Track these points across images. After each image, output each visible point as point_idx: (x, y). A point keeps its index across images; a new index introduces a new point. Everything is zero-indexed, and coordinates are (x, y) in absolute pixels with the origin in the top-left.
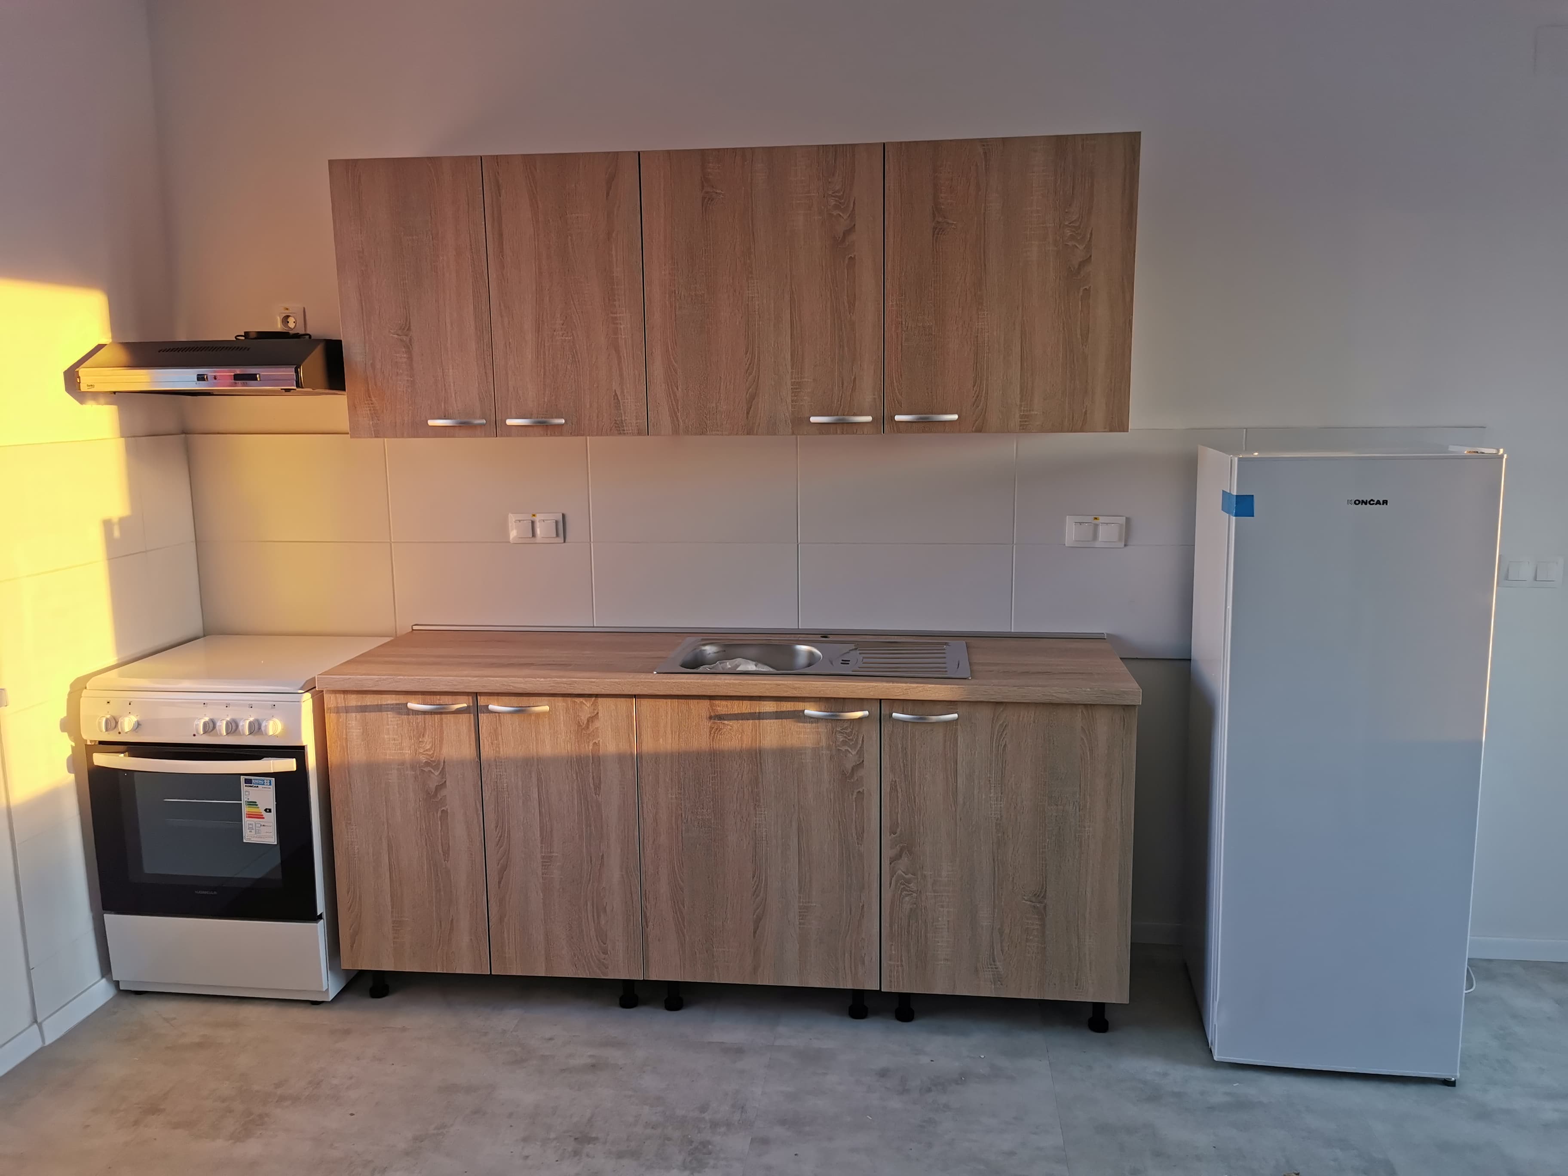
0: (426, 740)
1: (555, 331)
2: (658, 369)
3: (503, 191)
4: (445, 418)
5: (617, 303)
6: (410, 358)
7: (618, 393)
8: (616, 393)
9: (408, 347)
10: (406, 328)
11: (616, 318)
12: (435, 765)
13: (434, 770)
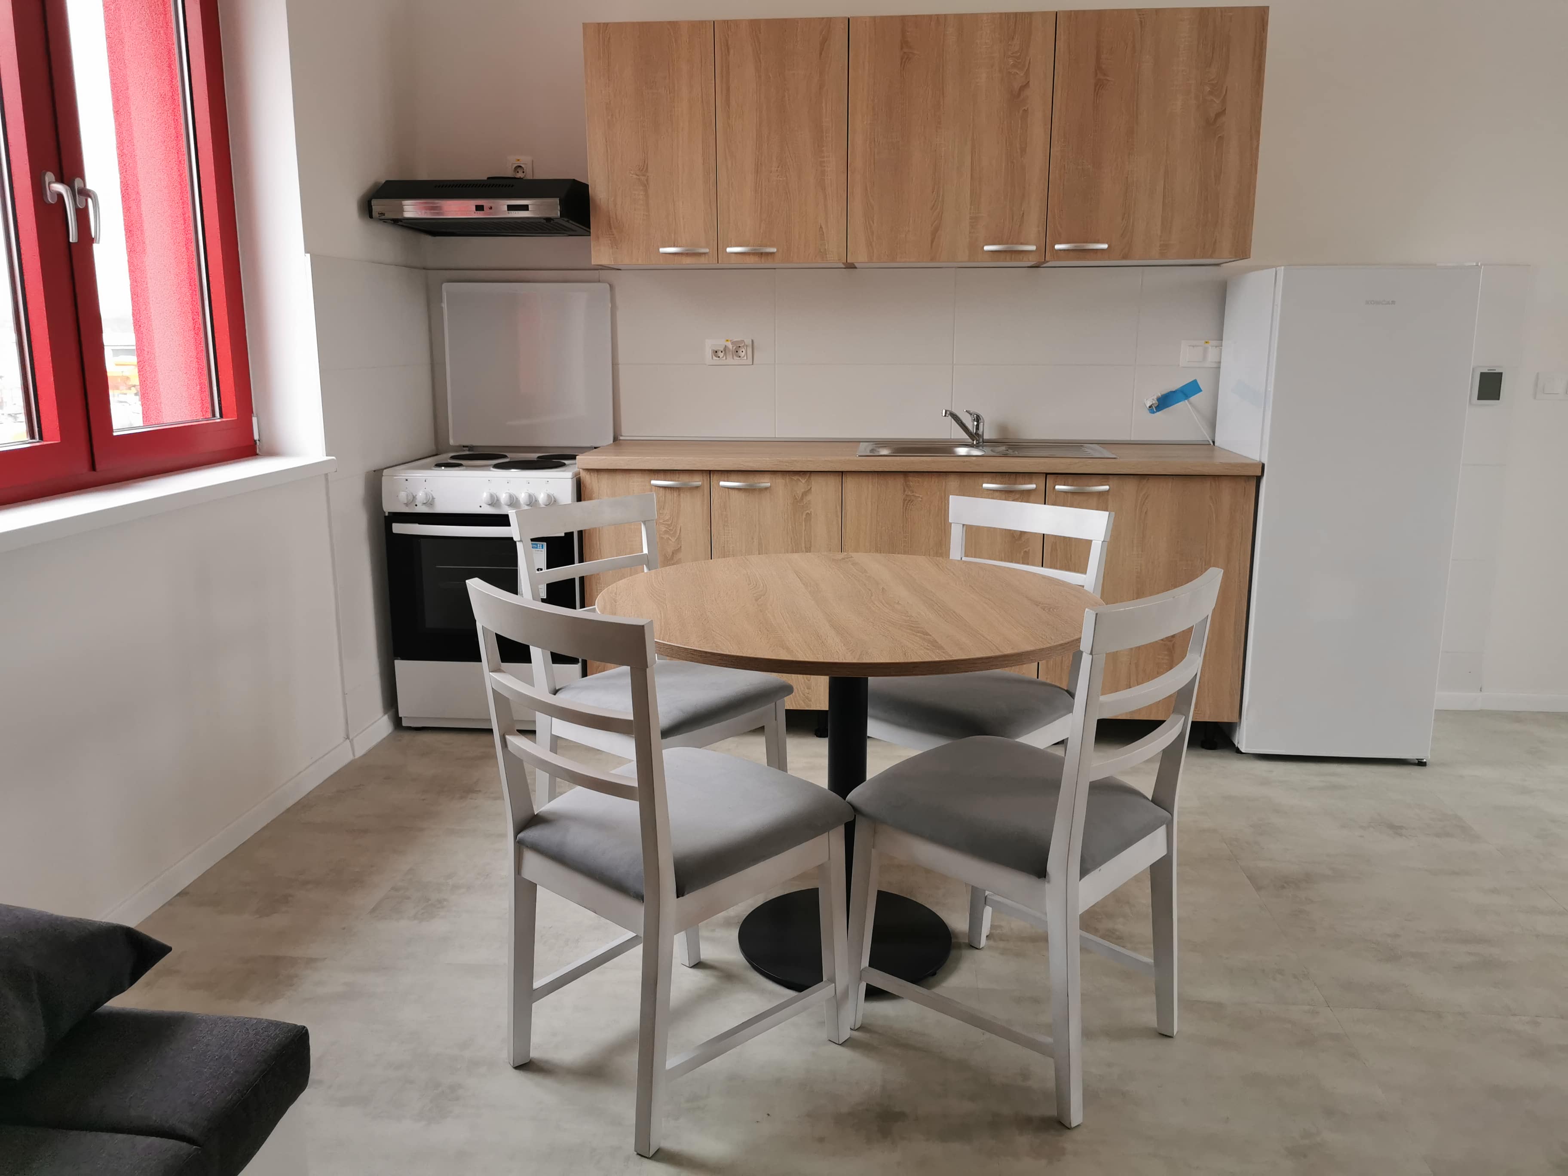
0: (665, 512)
1: (771, 172)
2: (857, 207)
3: (732, 52)
4: (674, 246)
5: (824, 148)
6: (647, 195)
7: (823, 227)
8: (821, 226)
9: (646, 186)
10: (643, 169)
11: (824, 162)
12: (673, 533)
13: (672, 537)
